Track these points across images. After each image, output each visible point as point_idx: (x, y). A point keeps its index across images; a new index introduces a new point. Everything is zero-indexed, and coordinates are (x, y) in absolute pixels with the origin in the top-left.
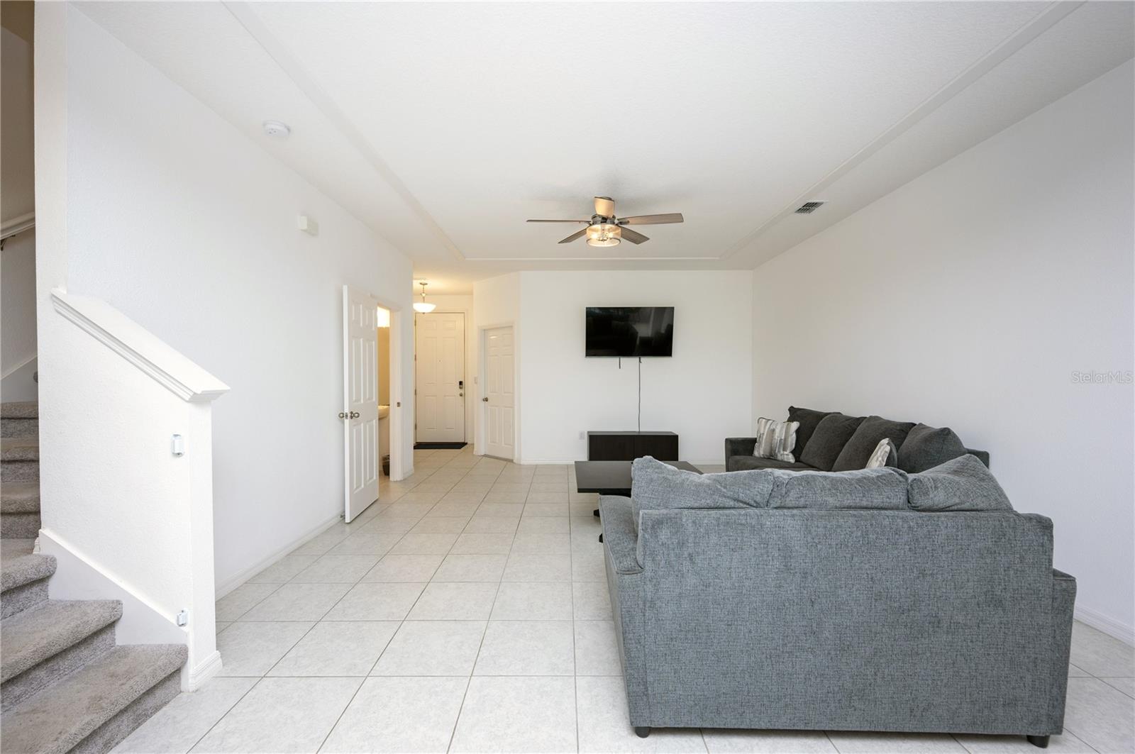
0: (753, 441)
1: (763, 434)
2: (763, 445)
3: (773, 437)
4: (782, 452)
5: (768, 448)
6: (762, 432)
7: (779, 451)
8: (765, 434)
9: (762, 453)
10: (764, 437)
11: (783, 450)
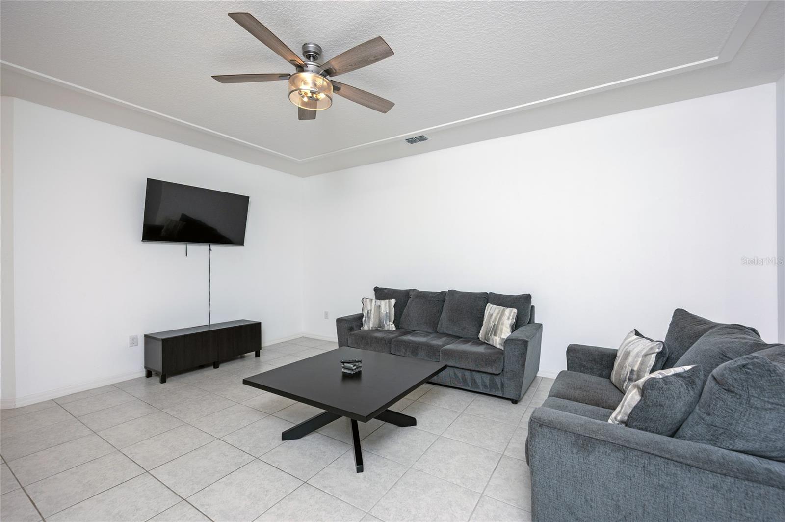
0: (360, 317)
1: (371, 310)
2: (372, 320)
3: (380, 312)
4: (388, 323)
5: (377, 322)
6: (369, 309)
7: (386, 323)
8: (373, 310)
9: (371, 325)
10: (373, 312)
11: (389, 321)
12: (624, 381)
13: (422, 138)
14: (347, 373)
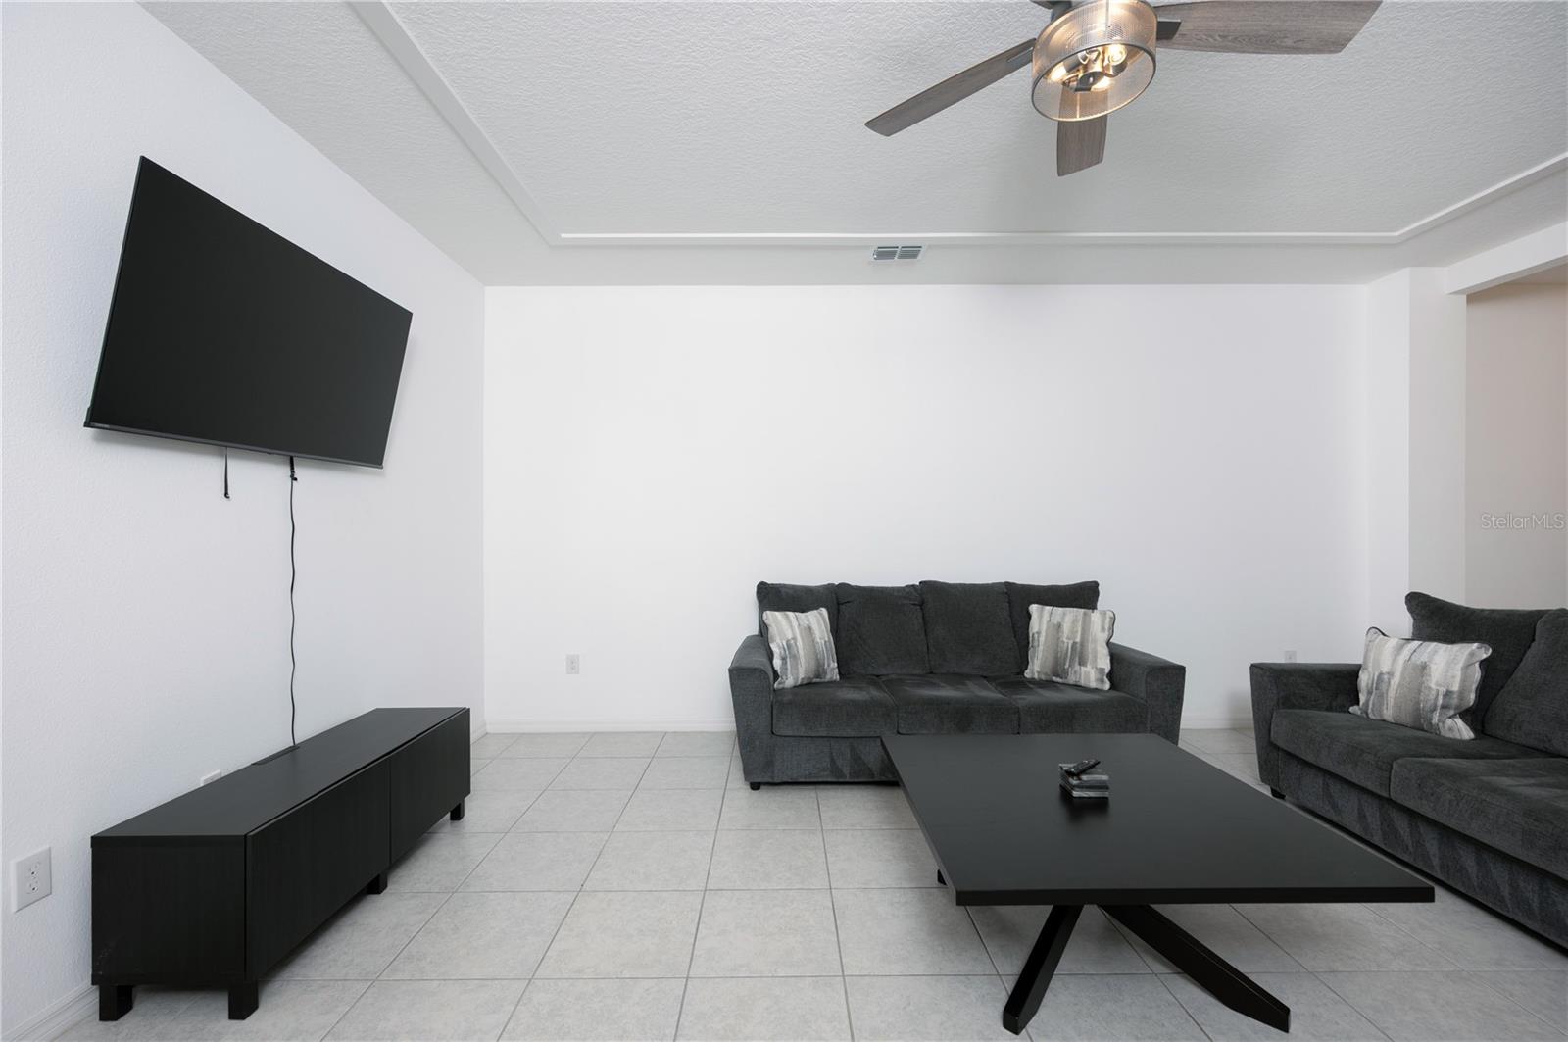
1: (794, 639)
3: (813, 641)
4: (832, 665)
6: (790, 636)
9: (801, 676)
10: (800, 643)
12: (1434, 709)
13: (911, 252)
14: (1090, 798)
